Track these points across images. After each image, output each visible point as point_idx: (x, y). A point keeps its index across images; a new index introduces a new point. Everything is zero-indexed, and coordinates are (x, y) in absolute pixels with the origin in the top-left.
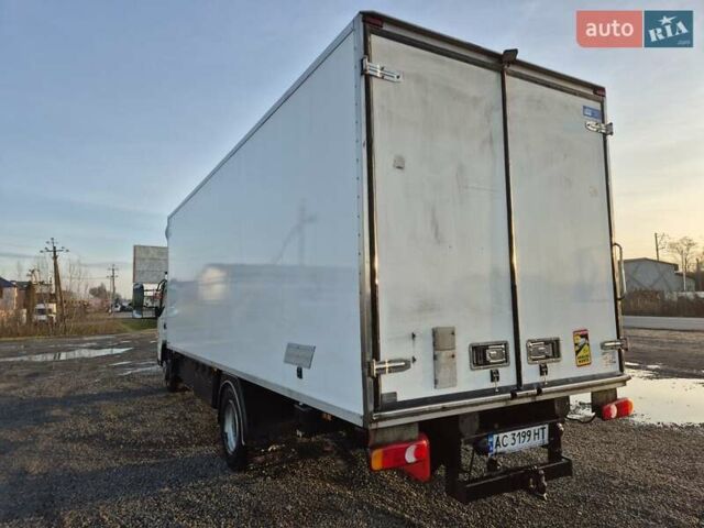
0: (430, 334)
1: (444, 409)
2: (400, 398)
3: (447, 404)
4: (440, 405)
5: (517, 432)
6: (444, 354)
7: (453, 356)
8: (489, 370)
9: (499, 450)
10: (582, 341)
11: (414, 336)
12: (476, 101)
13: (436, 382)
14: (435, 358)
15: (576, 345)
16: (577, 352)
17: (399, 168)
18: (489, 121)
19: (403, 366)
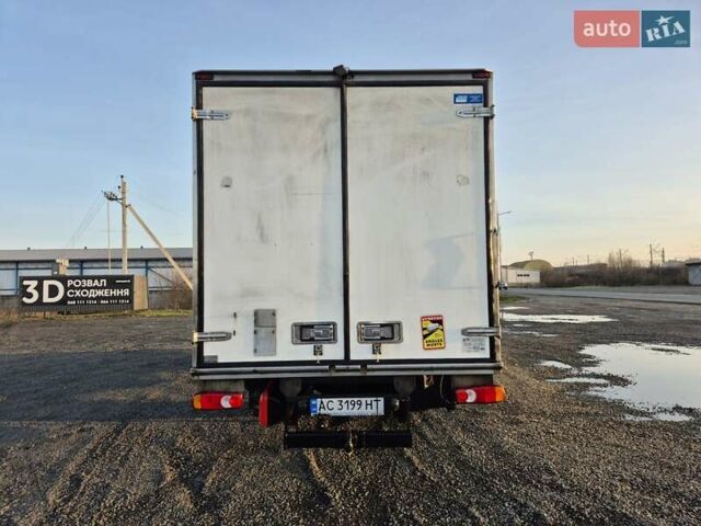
0: (252, 314)
1: (255, 372)
2: (220, 360)
3: (258, 369)
4: (251, 369)
5: (344, 400)
6: (263, 330)
7: (273, 332)
8: (312, 346)
9: (322, 411)
10: (431, 326)
11: (235, 315)
12: (309, 118)
13: (255, 351)
14: (255, 332)
15: (424, 329)
16: (425, 337)
17: (227, 186)
18: (324, 133)
19: (225, 337)
